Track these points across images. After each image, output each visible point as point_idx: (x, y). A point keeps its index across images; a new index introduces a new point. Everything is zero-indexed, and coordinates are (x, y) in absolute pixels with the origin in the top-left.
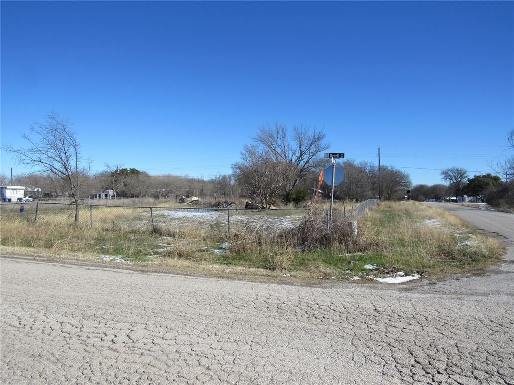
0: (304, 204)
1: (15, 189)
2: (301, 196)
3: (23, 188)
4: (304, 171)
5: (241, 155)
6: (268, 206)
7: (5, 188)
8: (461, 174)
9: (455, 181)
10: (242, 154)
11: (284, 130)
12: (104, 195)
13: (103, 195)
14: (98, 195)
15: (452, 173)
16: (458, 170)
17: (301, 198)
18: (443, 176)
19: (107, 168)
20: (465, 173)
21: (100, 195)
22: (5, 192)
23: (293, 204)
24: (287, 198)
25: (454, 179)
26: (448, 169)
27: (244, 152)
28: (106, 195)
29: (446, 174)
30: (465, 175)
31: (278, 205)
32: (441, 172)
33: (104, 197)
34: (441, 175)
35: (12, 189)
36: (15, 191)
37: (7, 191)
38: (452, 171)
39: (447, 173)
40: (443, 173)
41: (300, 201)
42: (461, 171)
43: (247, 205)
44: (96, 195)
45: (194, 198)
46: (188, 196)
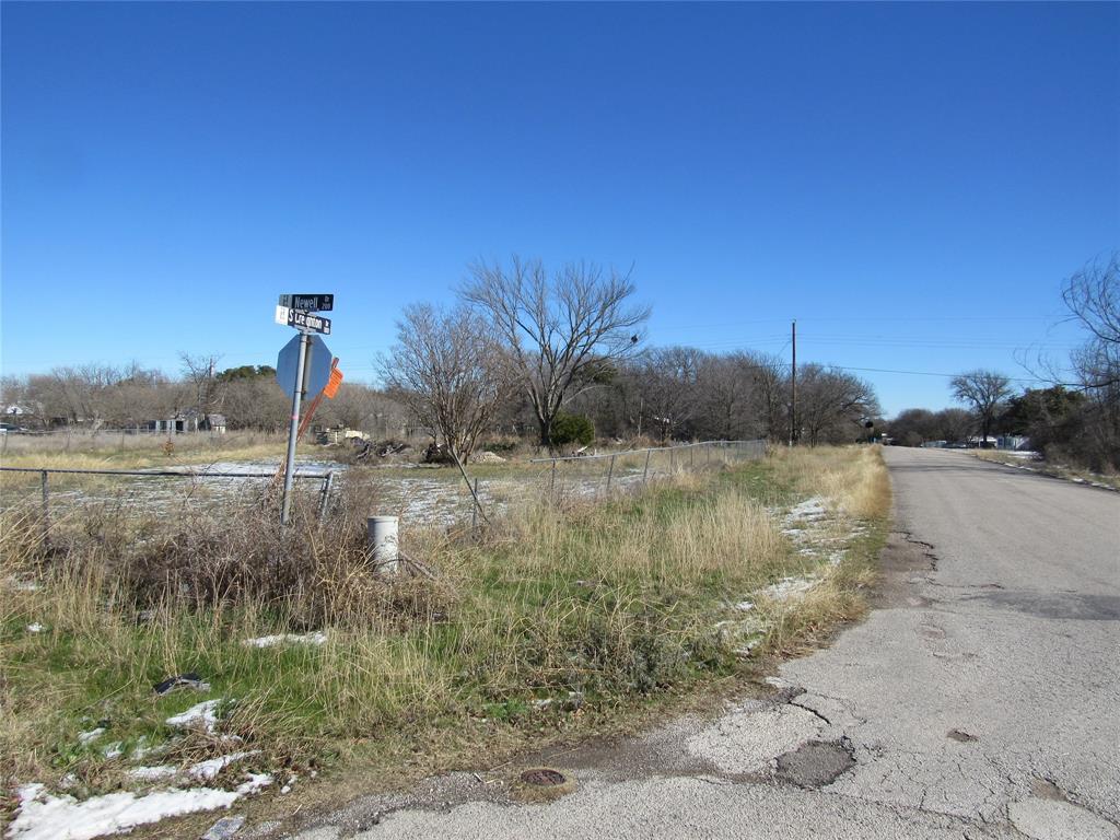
0: (569, 452)
6: (463, 456)
8: (995, 384)
9: (982, 402)
12: (174, 424)
13: (171, 424)
14: (158, 423)
15: (976, 382)
16: (988, 377)
18: (956, 389)
19: (186, 362)
20: (1004, 383)
21: (164, 426)
25: (979, 396)
26: (966, 374)
28: (179, 425)
29: (962, 386)
30: (1006, 388)
32: (949, 380)
33: (174, 429)
34: (951, 388)
38: (974, 378)
39: (965, 384)
40: (954, 383)
42: (996, 379)
43: (429, 452)
44: (155, 423)
45: (351, 434)
46: (337, 429)
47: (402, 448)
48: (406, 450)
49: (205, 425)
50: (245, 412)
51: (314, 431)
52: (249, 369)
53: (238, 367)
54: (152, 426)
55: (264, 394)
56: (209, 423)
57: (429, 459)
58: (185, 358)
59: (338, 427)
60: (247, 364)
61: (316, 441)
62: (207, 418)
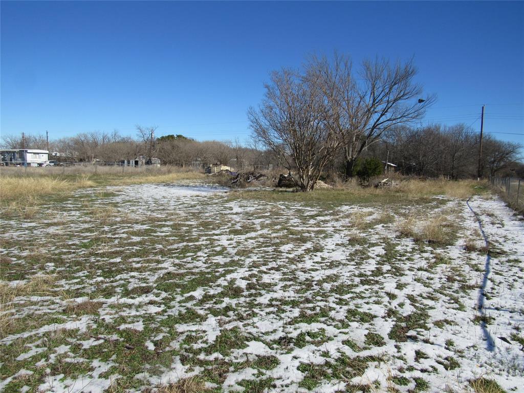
0: (376, 181)
1: (38, 153)
2: (370, 169)
3: (48, 152)
4: (378, 127)
5: (266, 90)
6: (311, 183)
7: (26, 151)
10: (267, 87)
11: (349, 64)
12: (134, 162)
13: (132, 162)
14: (126, 162)
17: (370, 171)
19: (139, 130)
21: (129, 162)
22: (26, 156)
23: (357, 180)
24: (348, 170)
27: (270, 83)
28: (136, 163)
31: (333, 182)
33: (134, 164)
35: (34, 153)
36: (38, 155)
37: (28, 154)
41: (369, 176)
43: (280, 180)
44: (124, 161)
45: (224, 168)
46: (216, 165)
47: (259, 177)
48: (262, 178)
49: (148, 163)
50: (168, 156)
51: (203, 167)
52: (172, 137)
53: (167, 135)
54: (123, 162)
55: (178, 147)
56: (151, 162)
57: (280, 184)
58: (139, 128)
59: (217, 164)
60: (171, 134)
61: (204, 172)
62: (150, 159)
